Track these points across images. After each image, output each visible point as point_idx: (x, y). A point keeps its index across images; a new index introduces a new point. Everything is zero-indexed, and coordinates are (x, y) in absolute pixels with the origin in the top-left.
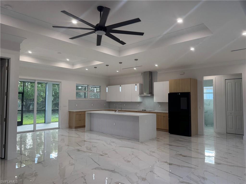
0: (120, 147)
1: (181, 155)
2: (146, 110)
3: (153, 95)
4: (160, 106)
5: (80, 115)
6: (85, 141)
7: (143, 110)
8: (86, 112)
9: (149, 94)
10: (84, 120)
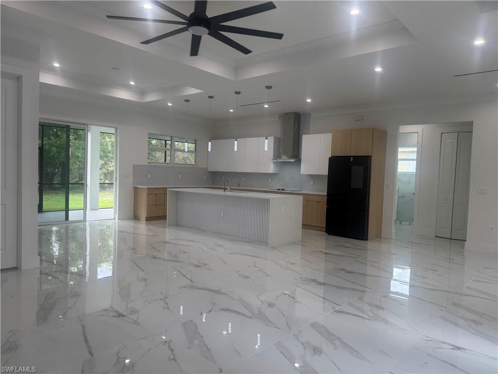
0: (232, 253)
1: (343, 270)
2: (284, 190)
3: (300, 161)
4: (312, 181)
5: (156, 194)
6: (165, 242)
7: (279, 190)
8: (168, 189)
9: (293, 158)
10: (165, 205)
